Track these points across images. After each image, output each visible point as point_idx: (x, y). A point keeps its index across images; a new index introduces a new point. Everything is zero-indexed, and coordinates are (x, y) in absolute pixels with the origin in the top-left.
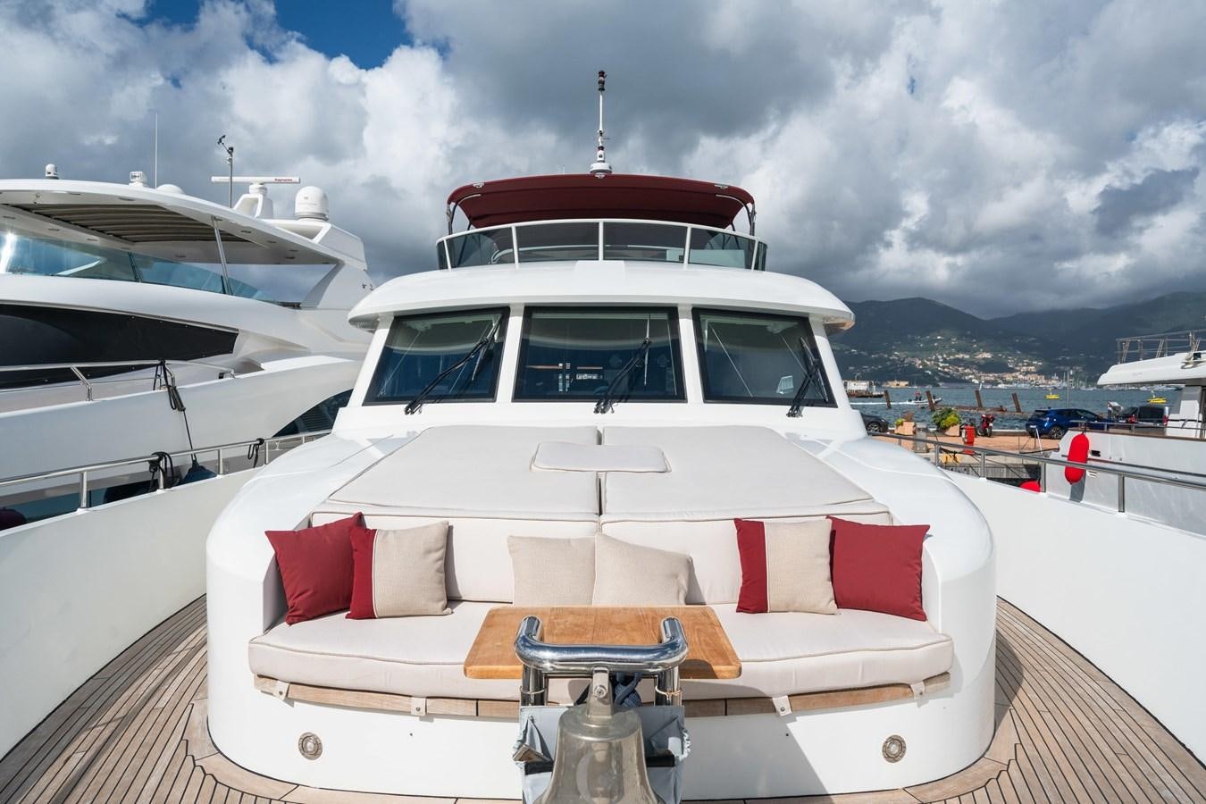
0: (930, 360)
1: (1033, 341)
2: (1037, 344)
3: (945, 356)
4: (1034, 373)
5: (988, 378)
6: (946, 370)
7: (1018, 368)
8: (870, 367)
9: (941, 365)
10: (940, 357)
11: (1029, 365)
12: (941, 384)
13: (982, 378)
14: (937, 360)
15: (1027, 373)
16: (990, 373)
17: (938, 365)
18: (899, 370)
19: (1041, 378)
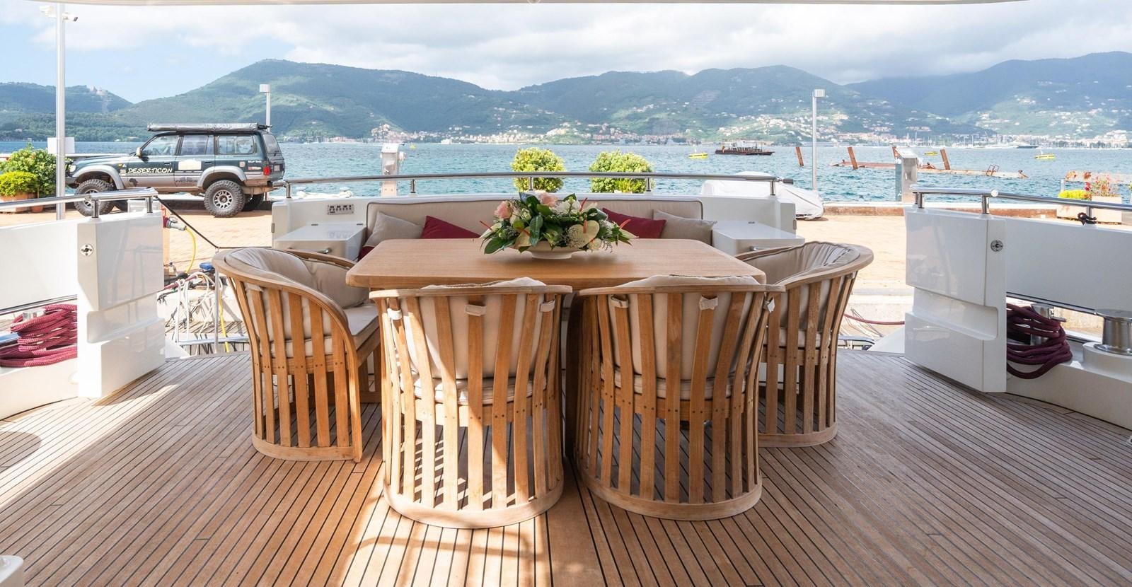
0: (794, 121)
1: (885, 104)
2: (889, 106)
3: (806, 118)
4: (887, 133)
5: (846, 138)
6: (808, 130)
7: (872, 129)
8: (739, 127)
9: (803, 126)
10: (801, 118)
11: (881, 126)
12: (803, 143)
13: (841, 137)
14: (799, 121)
15: (880, 133)
16: (848, 132)
17: (800, 126)
18: (764, 131)
19: (893, 138)
